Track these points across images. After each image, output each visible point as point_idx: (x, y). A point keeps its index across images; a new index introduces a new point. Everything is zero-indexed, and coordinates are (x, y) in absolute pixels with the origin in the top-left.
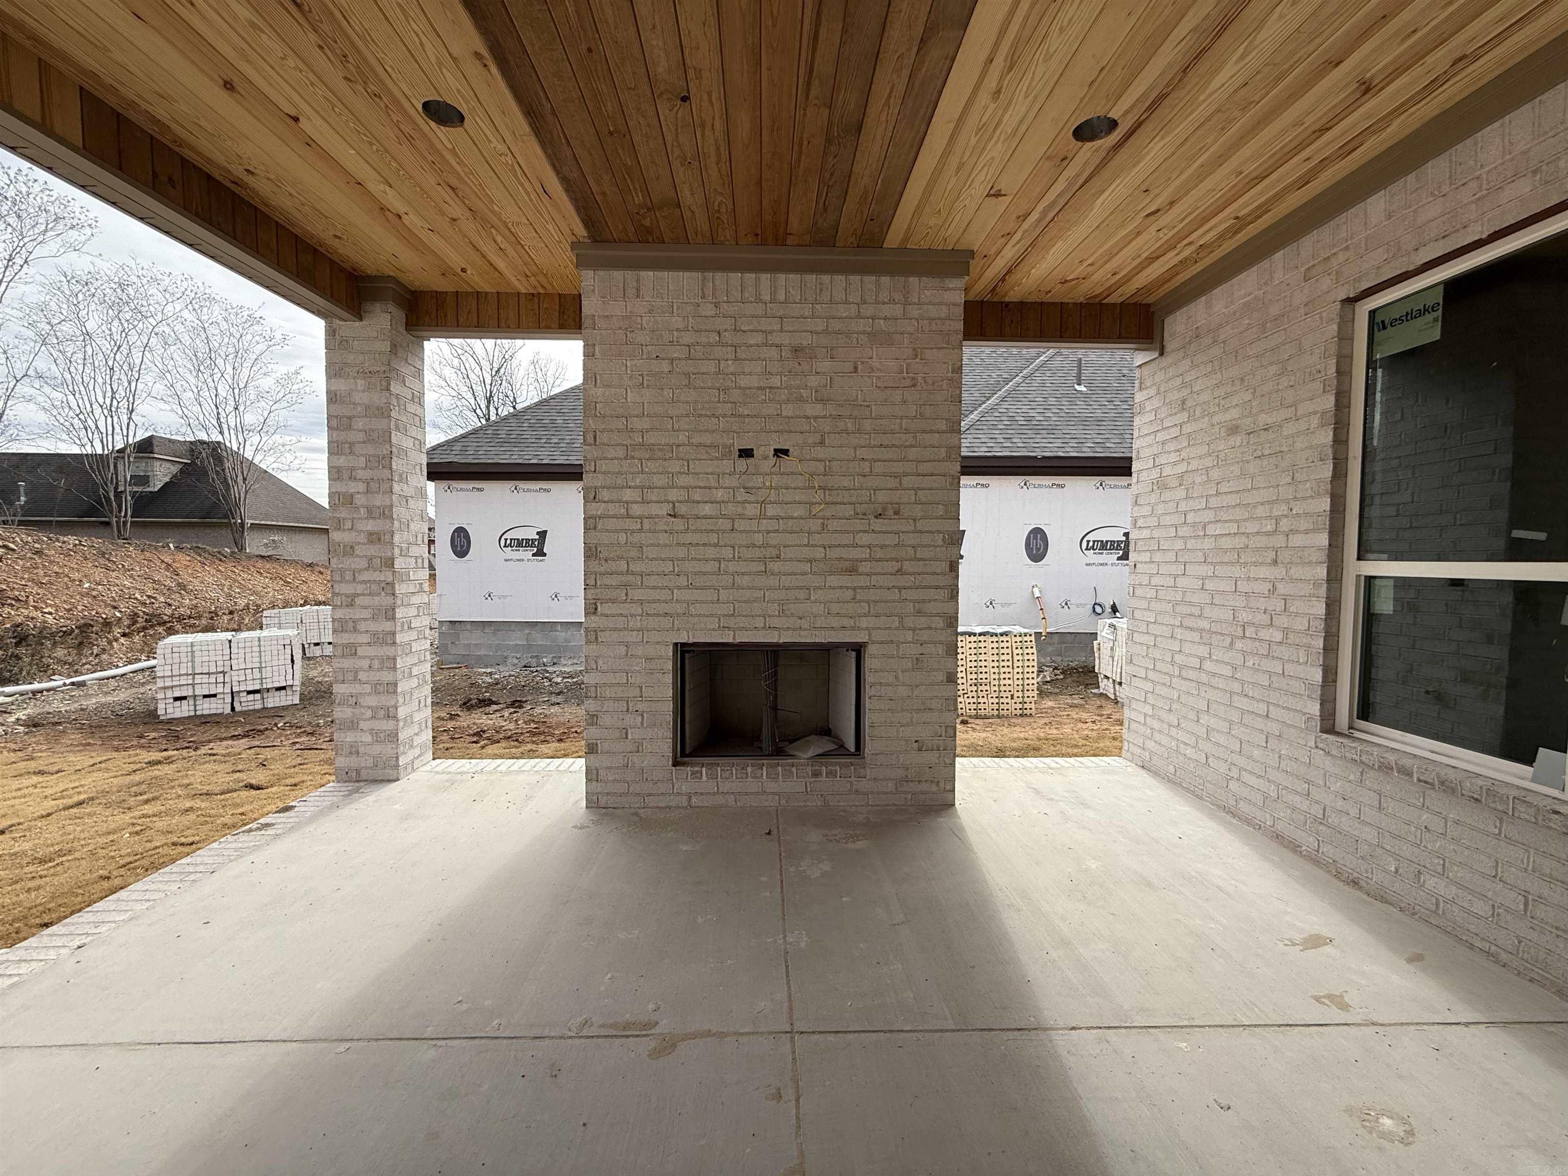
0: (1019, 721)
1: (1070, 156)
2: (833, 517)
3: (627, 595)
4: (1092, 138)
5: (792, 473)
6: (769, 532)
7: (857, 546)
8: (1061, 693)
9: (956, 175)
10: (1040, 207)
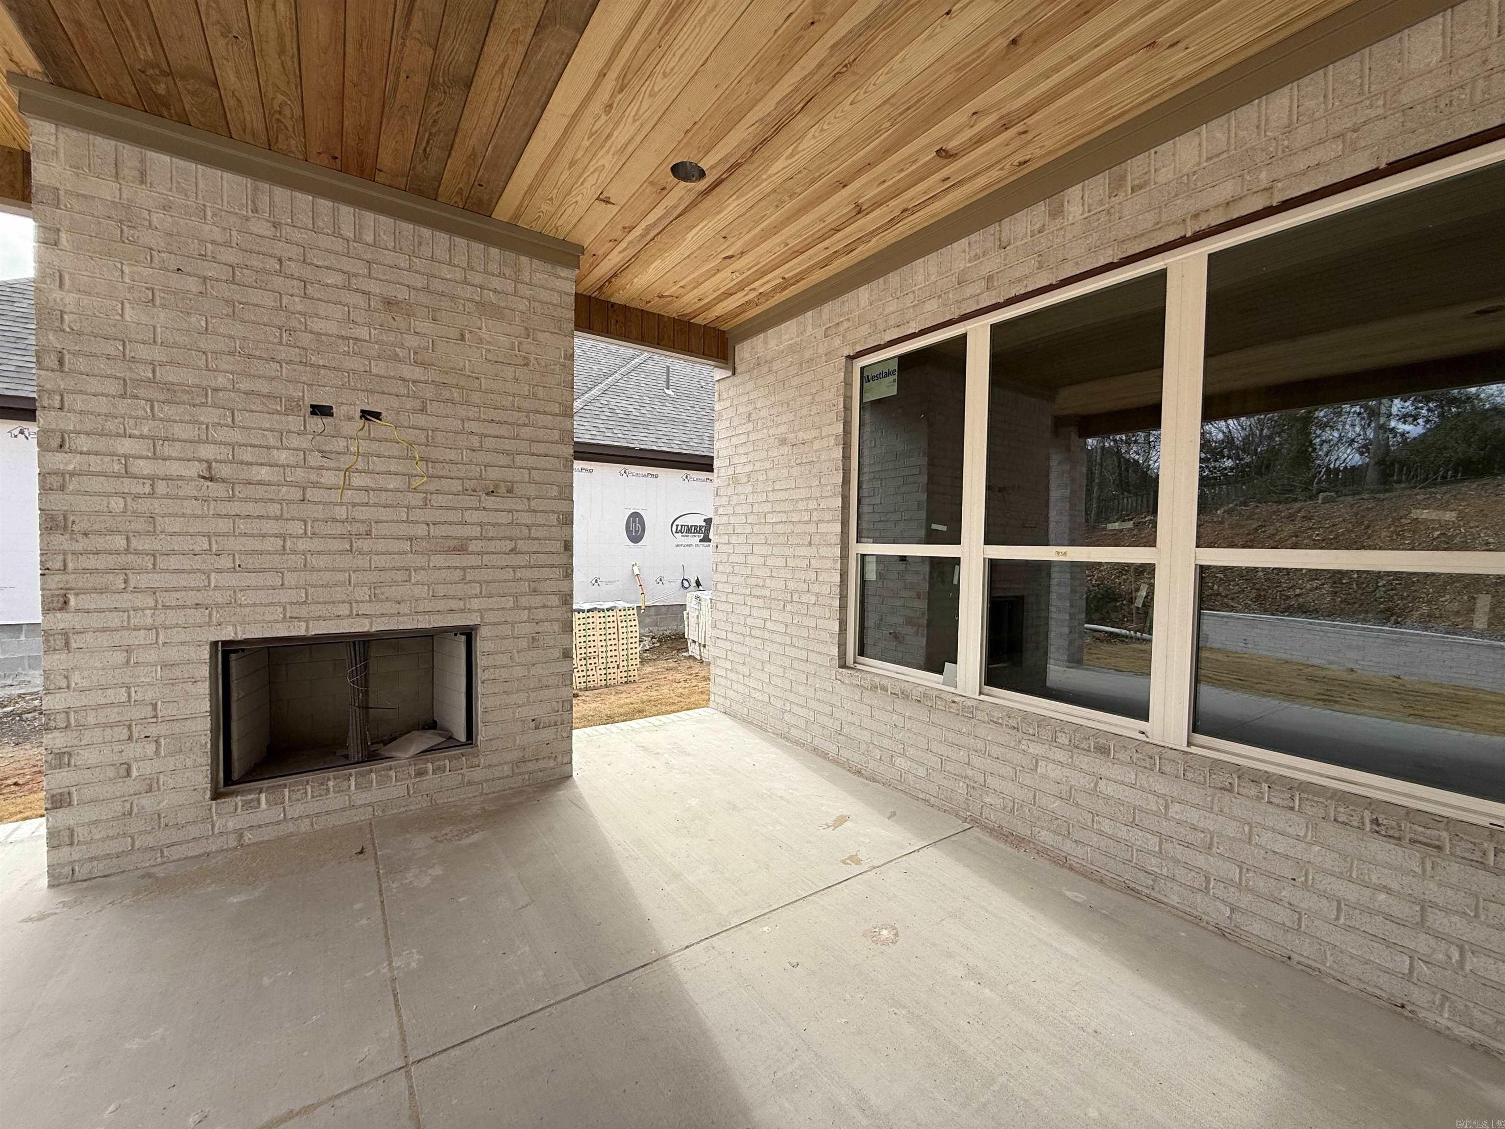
0: (625, 687)
1: (669, 187)
2: (438, 492)
3: (126, 581)
4: (686, 179)
5: (386, 440)
6: (354, 505)
7: (466, 523)
8: (658, 659)
9: (570, 168)
10: (643, 225)
